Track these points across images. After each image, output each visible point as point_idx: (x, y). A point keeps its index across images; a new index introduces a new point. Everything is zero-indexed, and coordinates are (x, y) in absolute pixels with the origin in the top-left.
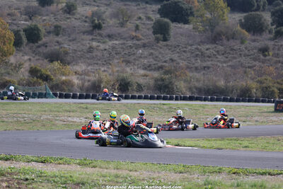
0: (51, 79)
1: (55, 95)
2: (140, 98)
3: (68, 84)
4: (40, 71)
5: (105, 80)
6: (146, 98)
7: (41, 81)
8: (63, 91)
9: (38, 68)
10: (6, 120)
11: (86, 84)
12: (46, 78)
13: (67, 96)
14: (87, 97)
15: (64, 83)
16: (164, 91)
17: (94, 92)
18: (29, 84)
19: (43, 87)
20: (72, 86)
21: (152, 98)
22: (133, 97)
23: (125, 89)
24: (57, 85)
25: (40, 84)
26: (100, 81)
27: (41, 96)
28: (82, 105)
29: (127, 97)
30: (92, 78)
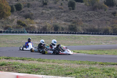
0: (26, 26)
1: (28, 32)
2: (63, 33)
3: (33, 27)
4: (21, 22)
5: (48, 26)
6: (65, 33)
7: (22, 26)
8: (31, 31)
10: (8, 42)
11: (41, 28)
12: (24, 25)
13: (32, 33)
14: (41, 33)
15: (31, 27)
16: (72, 30)
17: (44, 31)
18: (17, 28)
19: (23, 29)
20: (35, 28)
21: (68, 33)
22: (60, 33)
23: (56, 30)
24: (29, 28)
25: (21, 28)
26: (46, 26)
27: (22, 32)
28: (39, 36)
29: (57, 33)
30: (43, 25)
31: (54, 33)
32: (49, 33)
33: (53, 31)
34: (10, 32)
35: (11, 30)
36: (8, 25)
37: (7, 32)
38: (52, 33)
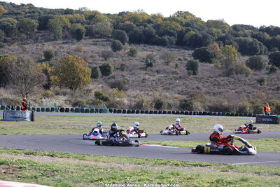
0: (109, 100)
1: (111, 111)
2: (169, 113)
3: (121, 103)
4: (102, 94)
5: (146, 101)
6: (173, 113)
8: (114, 108)
9: (101, 92)
10: (67, 127)
11: (133, 104)
12: (106, 99)
13: (119, 112)
14: (133, 112)
15: (117, 103)
16: (186, 108)
17: (138, 109)
18: (93, 103)
19: (103, 105)
20: (124, 105)
21: (177, 113)
22: (165, 113)
23: (159, 107)
24: (113, 104)
25: (101, 103)
26: (142, 101)
27: (101, 111)
29: (160, 113)
30: (137, 100)
31: (155, 113)
32: (147, 112)
33: (153, 110)
34: (82, 111)
35: (84, 107)
36: (79, 99)
37: (77, 111)
38: (151, 112)
